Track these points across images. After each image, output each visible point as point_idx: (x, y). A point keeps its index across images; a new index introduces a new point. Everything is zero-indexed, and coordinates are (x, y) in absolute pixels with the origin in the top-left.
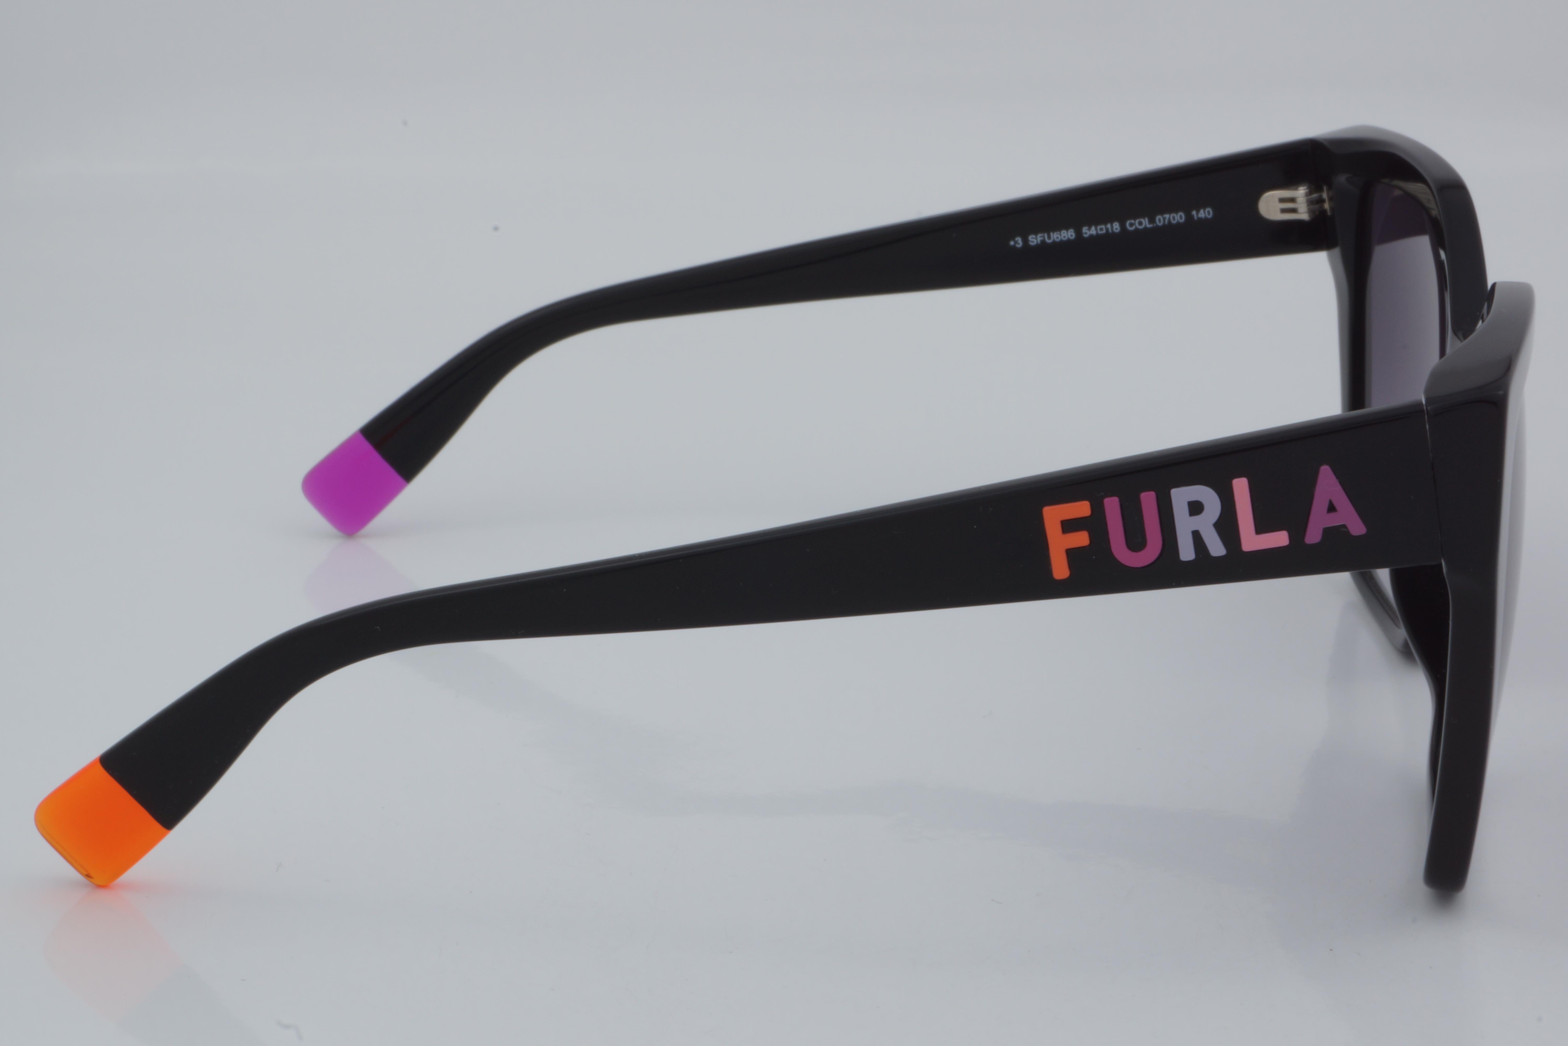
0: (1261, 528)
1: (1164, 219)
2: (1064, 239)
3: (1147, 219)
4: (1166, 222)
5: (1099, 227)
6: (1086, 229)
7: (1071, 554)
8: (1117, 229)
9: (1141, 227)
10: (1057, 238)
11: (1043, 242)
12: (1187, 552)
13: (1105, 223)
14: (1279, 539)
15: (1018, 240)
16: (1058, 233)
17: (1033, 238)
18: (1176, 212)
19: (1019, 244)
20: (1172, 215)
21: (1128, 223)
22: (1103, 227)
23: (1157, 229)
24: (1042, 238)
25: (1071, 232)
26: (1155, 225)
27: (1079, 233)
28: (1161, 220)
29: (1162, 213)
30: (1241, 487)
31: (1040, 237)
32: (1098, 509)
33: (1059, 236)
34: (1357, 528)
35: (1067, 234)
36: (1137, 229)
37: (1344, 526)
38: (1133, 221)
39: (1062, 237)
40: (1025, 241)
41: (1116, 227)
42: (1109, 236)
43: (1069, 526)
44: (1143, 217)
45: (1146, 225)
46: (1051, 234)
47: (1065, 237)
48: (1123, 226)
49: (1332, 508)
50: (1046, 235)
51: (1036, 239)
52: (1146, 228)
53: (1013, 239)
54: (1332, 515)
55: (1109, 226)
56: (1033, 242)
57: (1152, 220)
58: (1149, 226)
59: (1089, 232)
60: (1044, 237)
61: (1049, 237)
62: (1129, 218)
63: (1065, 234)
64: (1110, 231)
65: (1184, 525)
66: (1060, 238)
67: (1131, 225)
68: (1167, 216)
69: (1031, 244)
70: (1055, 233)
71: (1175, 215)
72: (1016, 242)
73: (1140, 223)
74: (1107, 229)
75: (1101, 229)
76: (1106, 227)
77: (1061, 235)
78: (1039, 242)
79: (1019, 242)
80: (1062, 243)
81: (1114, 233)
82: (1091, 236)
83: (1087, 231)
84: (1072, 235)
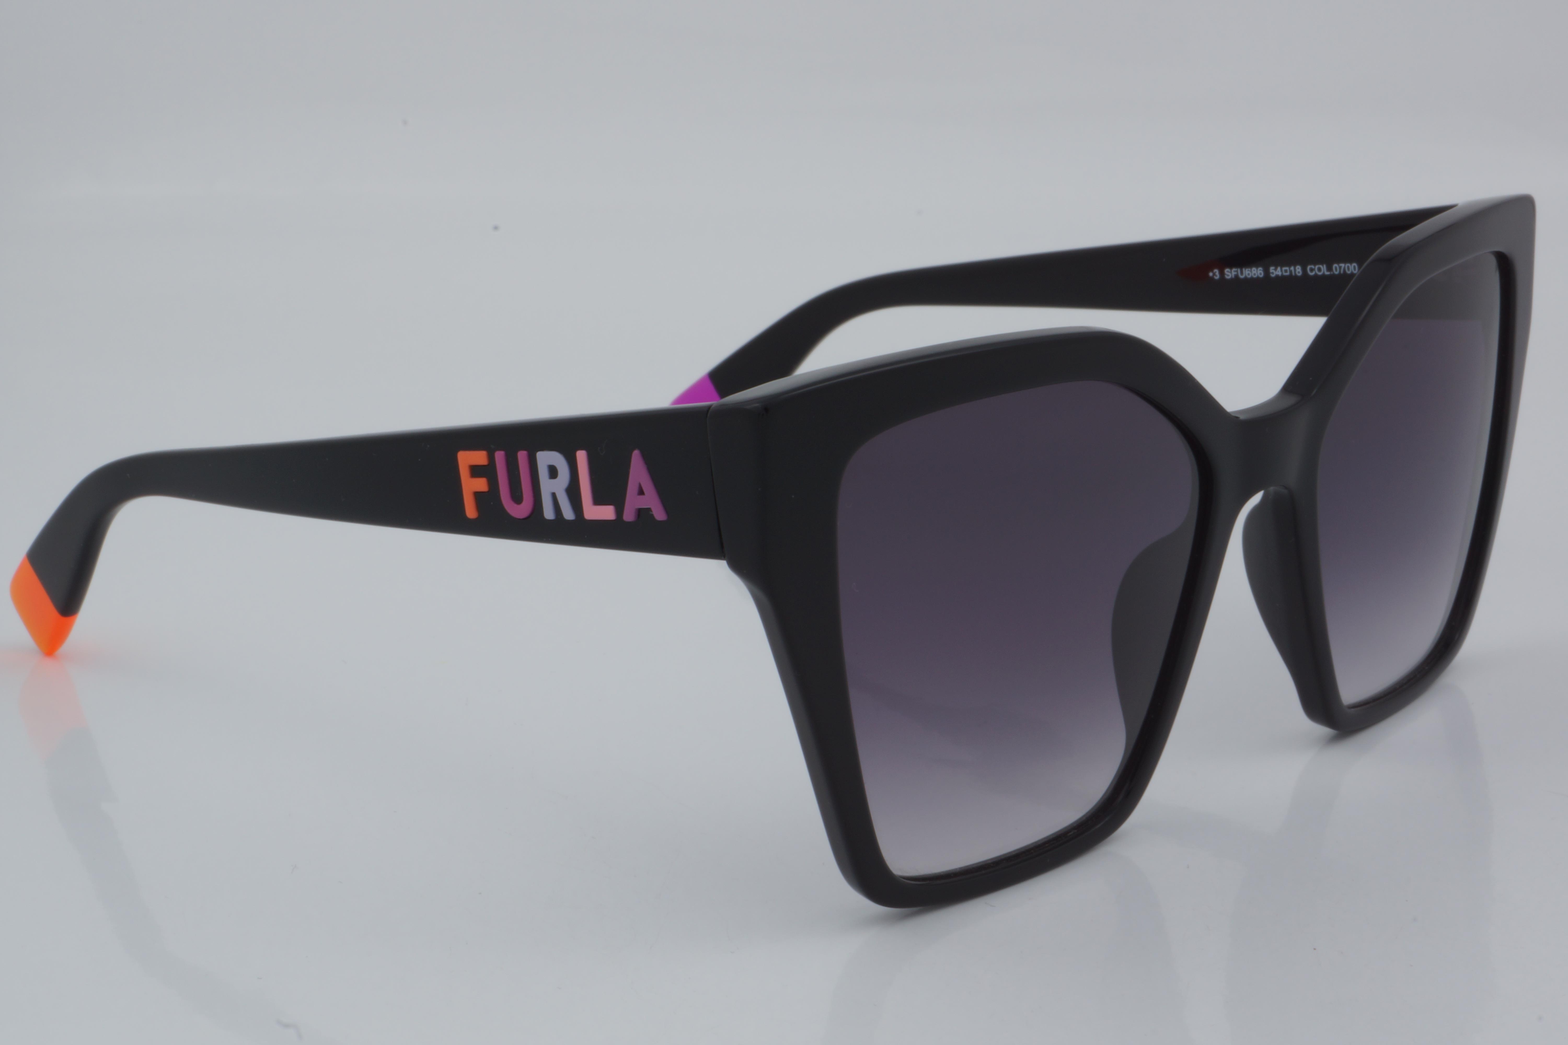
0: (598, 500)
1: (1340, 267)
2: (1255, 277)
3: (1325, 266)
4: (1342, 272)
5: (1284, 269)
6: (1272, 269)
7: (478, 495)
8: (1299, 272)
9: (1320, 274)
10: (1249, 274)
11: (1237, 276)
12: (549, 513)
13: (1289, 266)
14: (607, 513)
15: (1216, 272)
16: (1250, 269)
17: (1228, 272)
18: (1351, 262)
19: (1216, 276)
20: (1347, 265)
21: (1309, 268)
22: (1287, 268)
23: (1333, 277)
24: (1236, 273)
25: (1260, 270)
26: (1332, 273)
27: (1266, 271)
28: (1338, 268)
29: (1338, 262)
30: (582, 456)
31: (1235, 271)
32: (491, 458)
33: (1249, 272)
34: (659, 514)
35: (1257, 272)
36: (1316, 275)
37: (649, 510)
38: (1313, 267)
39: (1253, 275)
40: (1222, 273)
41: (1298, 270)
42: (1292, 278)
43: (476, 471)
44: (1322, 264)
45: (1324, 272)
46: (1244, 269)
47: (1255, 274)
48: (1304, 270)
49: (641, 492)
50: (1239, 270)
51: (1231, 272)
52: (1324, 275)
53: (1212, 271)
54: (641, 497)
55: (1292, 268)
56: (1228, 276)
57: (1329, 268)
58: (1327, 273)
59: (1276, 272)
60: (1237, 271)
61: (1242, 273)
62: (1311, 264)
63: (1255, 272)
64: (1293, 274)
65: (547, 486)
66: (1251, 275)
67: (1312, 270)
68: (1342, 265)
69: (1227, 277)
70: (1247, 269)
71: (1349, 265)
72: (1214, 274)
73: (1319, 270)
74: (1291, 272)
75: (1286, 271)
76: (1289, 269)
77: (1251, 271)
78: (1233, 277)
79: (1215, 274)
80: (1252, 279)
81: (1296, 276)
82: (1277, 276)
83: (1273, 271)
84: (1261, 274)
